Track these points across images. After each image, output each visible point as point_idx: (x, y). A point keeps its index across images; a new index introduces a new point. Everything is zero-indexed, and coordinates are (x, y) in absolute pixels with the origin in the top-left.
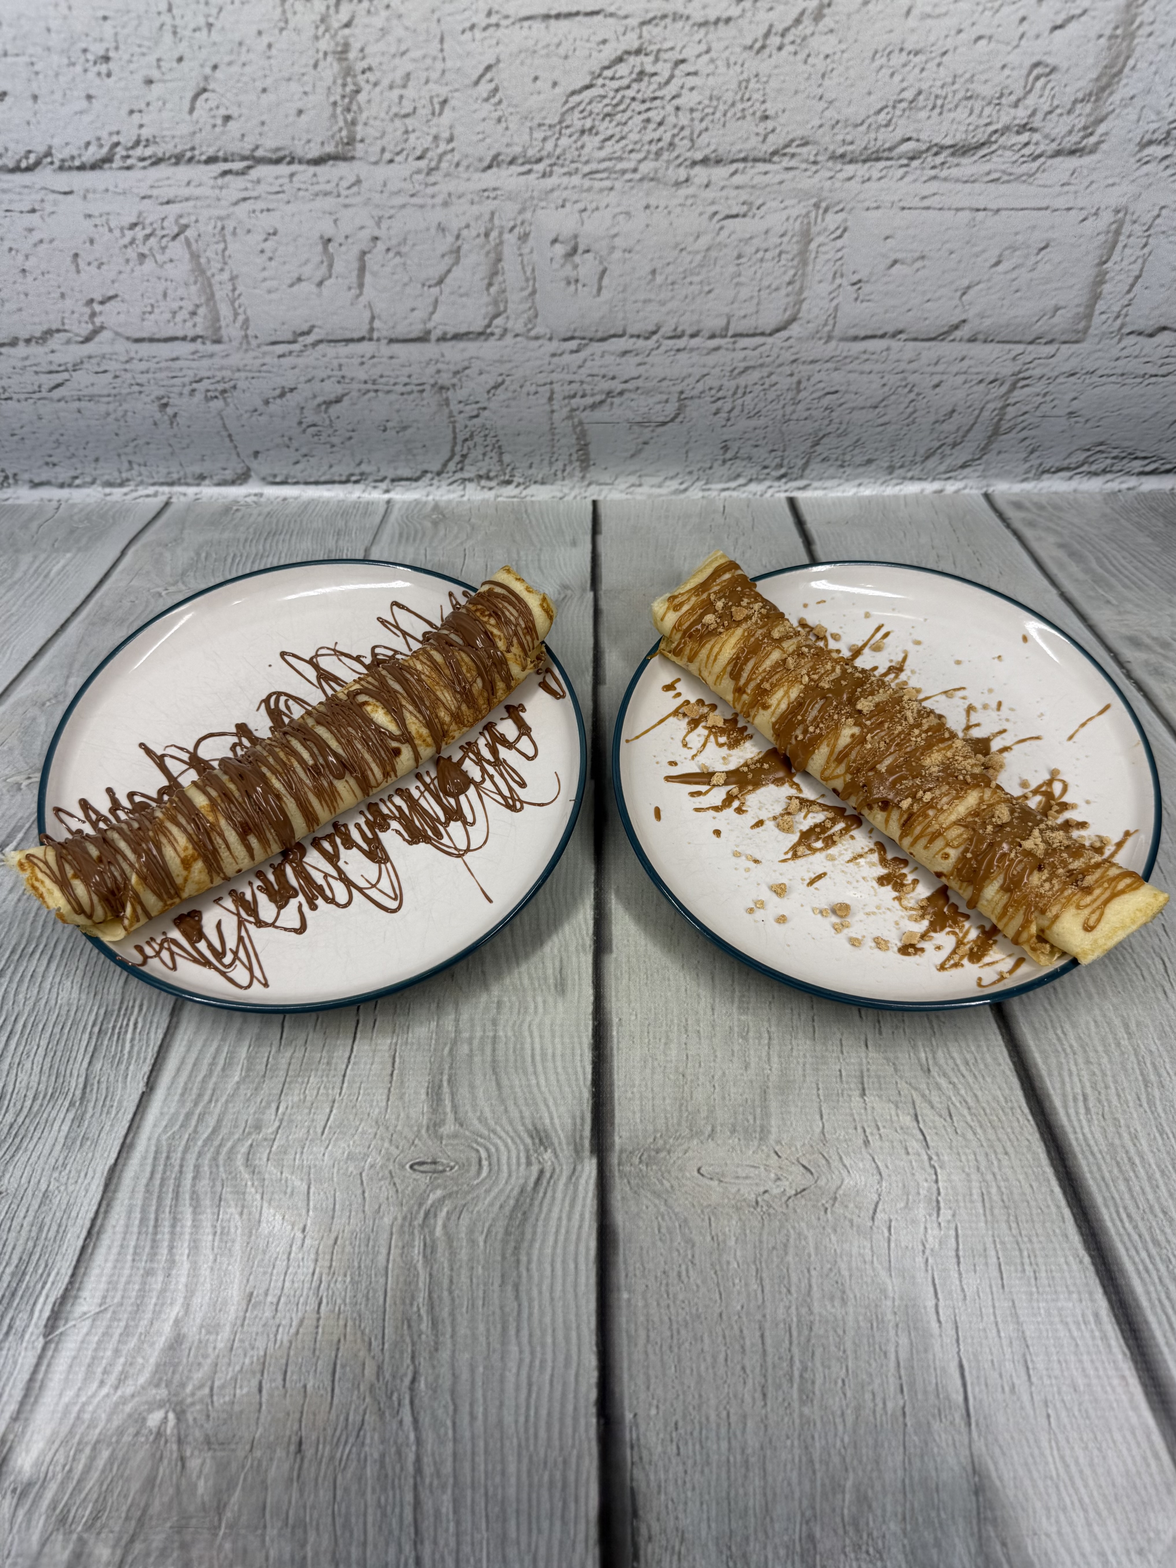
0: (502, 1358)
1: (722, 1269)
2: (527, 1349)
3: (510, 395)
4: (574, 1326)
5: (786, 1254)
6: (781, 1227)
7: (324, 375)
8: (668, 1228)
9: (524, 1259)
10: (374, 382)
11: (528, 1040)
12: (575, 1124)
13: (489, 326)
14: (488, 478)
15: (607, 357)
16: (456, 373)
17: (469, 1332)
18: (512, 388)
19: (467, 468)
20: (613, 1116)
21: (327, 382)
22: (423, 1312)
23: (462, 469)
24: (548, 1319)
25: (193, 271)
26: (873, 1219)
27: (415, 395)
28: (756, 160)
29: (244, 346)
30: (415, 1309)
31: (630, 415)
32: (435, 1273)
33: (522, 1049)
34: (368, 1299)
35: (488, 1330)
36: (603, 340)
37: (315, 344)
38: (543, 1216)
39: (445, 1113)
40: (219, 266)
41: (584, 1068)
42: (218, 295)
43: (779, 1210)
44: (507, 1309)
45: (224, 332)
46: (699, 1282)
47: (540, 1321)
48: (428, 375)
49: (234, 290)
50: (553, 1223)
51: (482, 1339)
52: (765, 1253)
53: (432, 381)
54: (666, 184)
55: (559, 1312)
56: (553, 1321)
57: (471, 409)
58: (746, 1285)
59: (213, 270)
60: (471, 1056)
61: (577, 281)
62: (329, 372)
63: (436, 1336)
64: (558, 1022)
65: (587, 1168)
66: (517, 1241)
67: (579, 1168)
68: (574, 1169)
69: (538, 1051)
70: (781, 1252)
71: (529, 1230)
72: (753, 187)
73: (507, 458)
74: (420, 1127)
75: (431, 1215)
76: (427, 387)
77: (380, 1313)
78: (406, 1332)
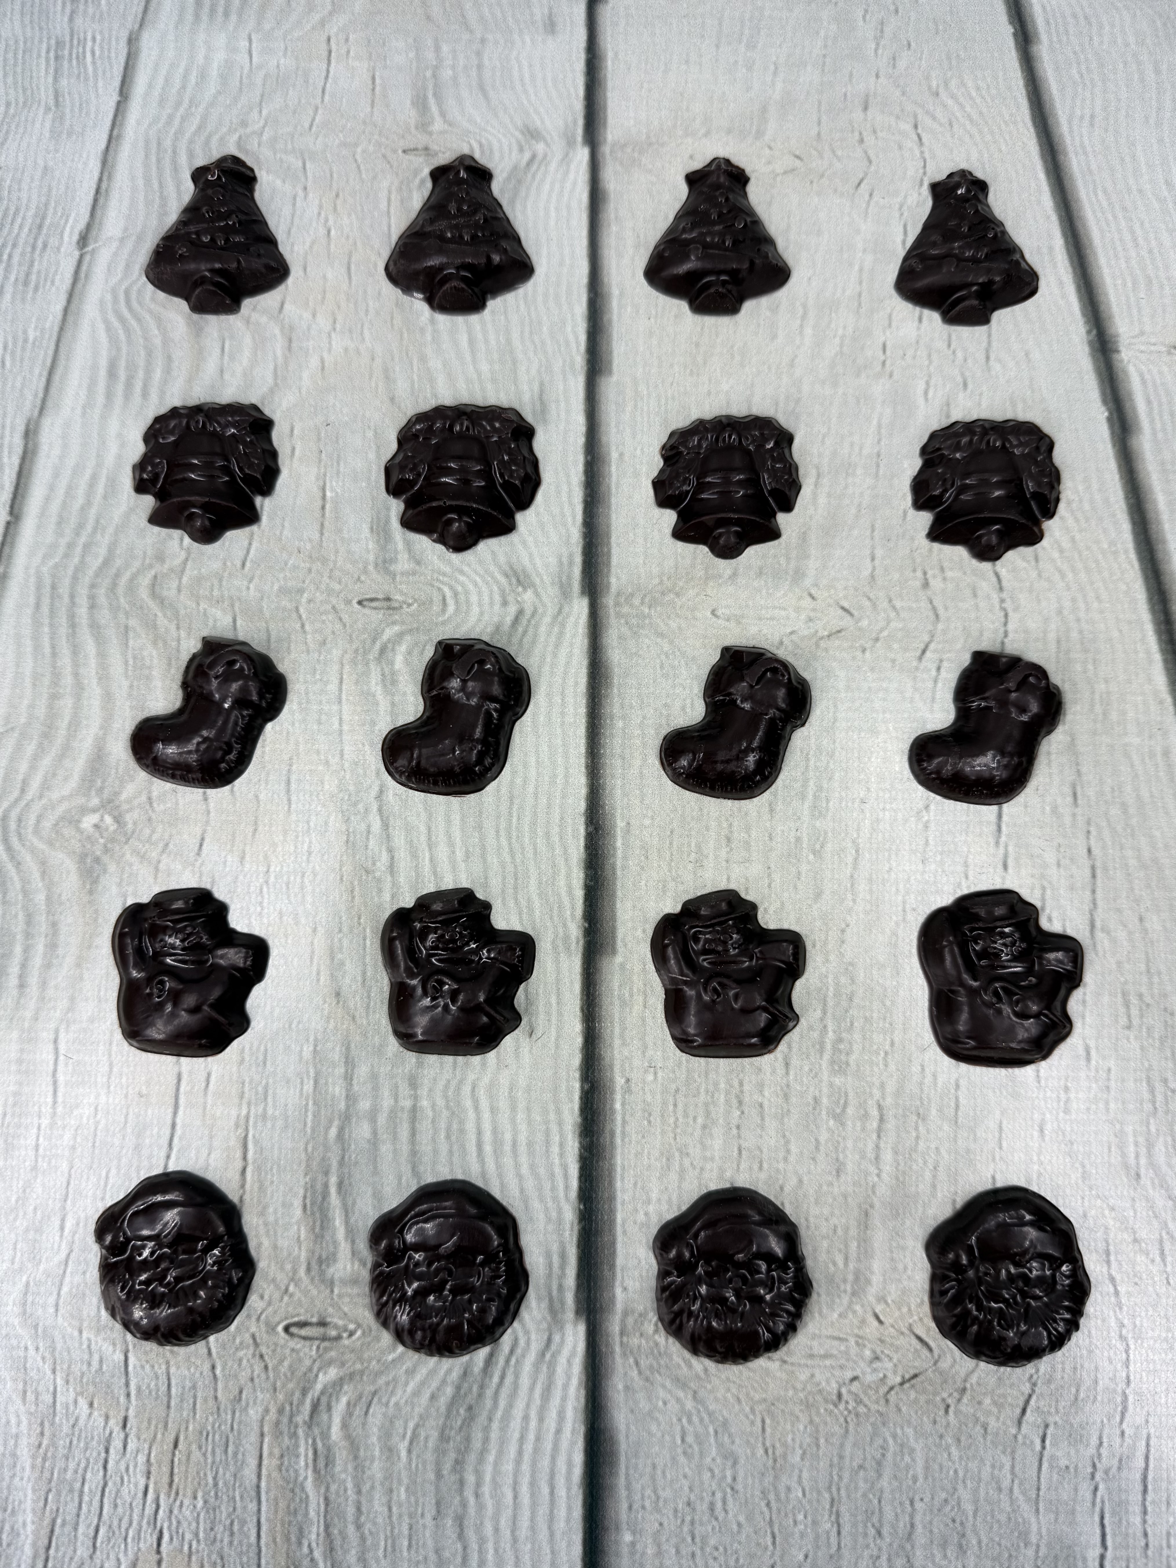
1: (778, 1499)
5: (880, 1476)
6: (875, 1434)
8: (697, 1436)
9: (470, 1478)
11: (471, 1114)
12: (550, 1265)
20: (613, 1253)
26: (1020, 1423)
30: (305, 1550)
33: (462, 1131)
34: (232, 1534)
38: (499, 1414)
39: (335, 1243)
41: (565, 1168)
43: (874, 1407)
46: (742, 1519)
50: (516, 1425)
52: (846, 1475)
58: (815, 1523)
60: (374, 1142)
64: (522, 1082)
65: (569, 1339)
66: (459, 1451)
67: (557, 1338)
68: (549, 1341)
69: (488, 1136)
70: (873, 1474)
74: (295, 1262)
75: (323, 1407)
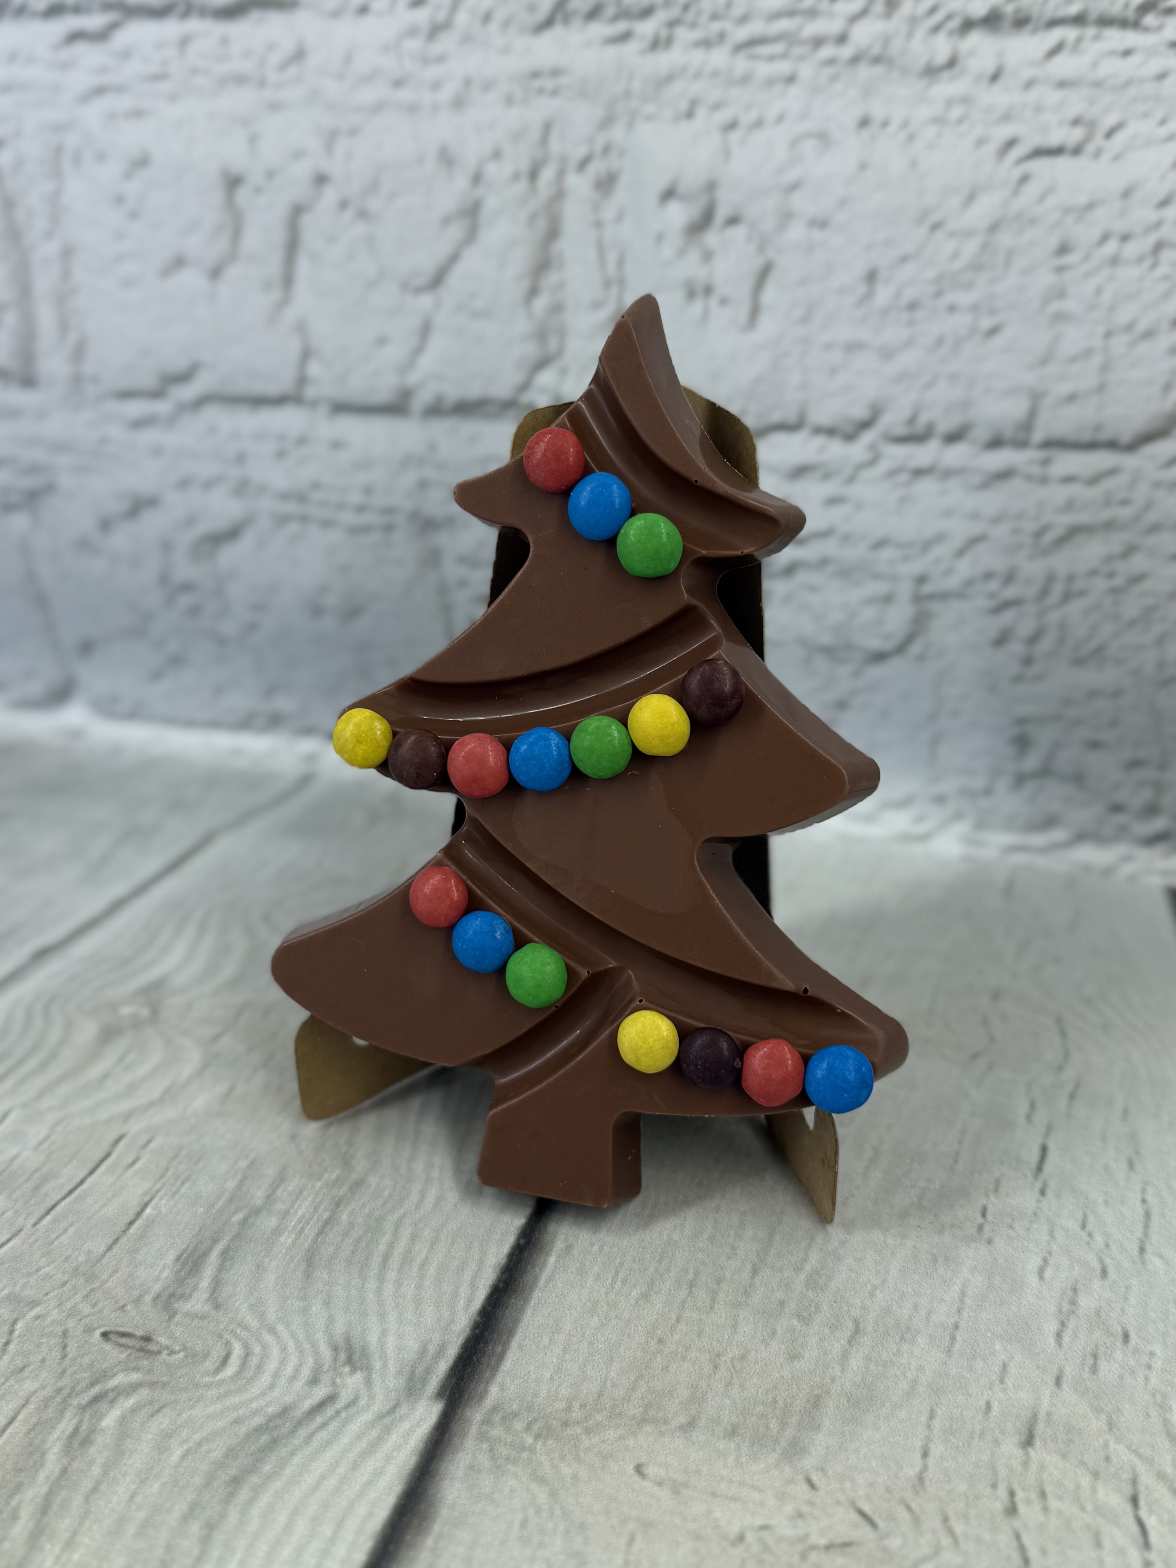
7: (211, 475)
10: (302, 498)
21: (215, 491)
27: (379, 536)
29: (73, 398)
37: (196, 404)
40: (46, 226)
42: (38, 287)
45: (40, 363)
48: (402, 493)
49: (66, 277)
53: (410, 506)
59: (35, 235)
61: (708, 290)
62: (221, 469)
76: (399, 519)
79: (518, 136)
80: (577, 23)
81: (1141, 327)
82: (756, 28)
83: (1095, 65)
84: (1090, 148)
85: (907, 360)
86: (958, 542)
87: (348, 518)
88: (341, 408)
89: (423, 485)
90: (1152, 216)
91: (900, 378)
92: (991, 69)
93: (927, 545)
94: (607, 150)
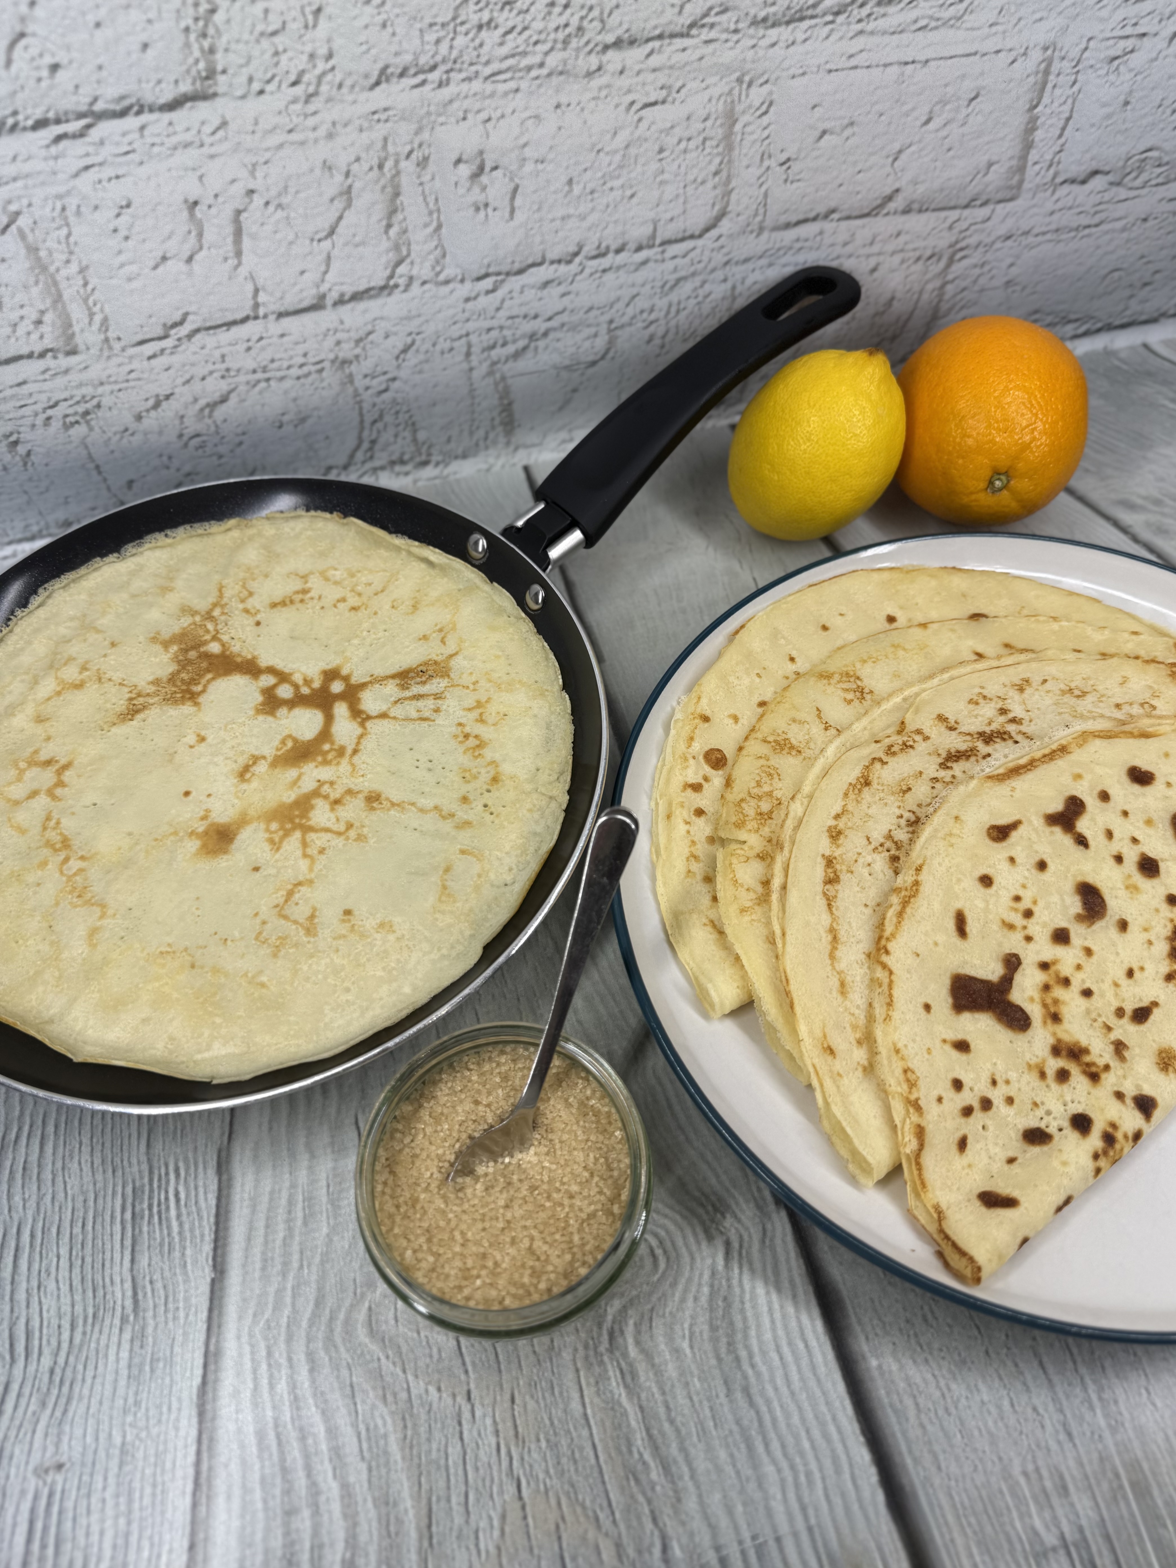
0: (760, 1486)
2: (784, 1465)
3: (421, 357)
4: (829, 1418)
7: (205, 371)
10: (265, 370)
13: (391, 277)
14: (402, 462)
15: (526, 292)
16: (358, 341)
17: (710, 1466)
18: (423, 349)
19: (378, 454)
21: (209, 380)
22: (647, 1456)
23: (371, 458)
24: (796, 1420)
25: (32, 269)
27: (314, 376)
28: (673, 36)
29: (106, 353)
31: (556, 359)
32: (644, 1404)
35: (732, 1456)
36: (520, 272)
37: (190, 336)
40: (64, 257)
42: (66, 296)
44: (745, 1422)
45: (79, 340)
47: (788, 1425)
48: (326, 351)
49: (86, 284)
51: (729, 1469)
53: (331, 356)
54: (576, 76)
55: (806, 1405)
56: (803, 1420)
57: (377, 383)
59: (57, 264)
61: (486, 205)
62: (211, 367)
63: (673, 1482)
71: (738, 1319)
72: (671, 67)
73: (422, 436)
76: (326, 364)
77: (596, 1474)
78: (635, 1489)
79: (368, 148)
80: (395, 80)
81: (699, 180)
82: (495, 66)
83: (669, 58)
84: (670, 99)
85: (593, 218)
86: (627, 300)
87: (295, 372)
88: (281, 315)
89: (338, 343)
90: (702, 126)
91: (589, 229)
92: (619, 68)
93: (612, 306)
94: (420, 145)
